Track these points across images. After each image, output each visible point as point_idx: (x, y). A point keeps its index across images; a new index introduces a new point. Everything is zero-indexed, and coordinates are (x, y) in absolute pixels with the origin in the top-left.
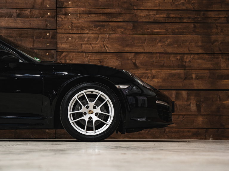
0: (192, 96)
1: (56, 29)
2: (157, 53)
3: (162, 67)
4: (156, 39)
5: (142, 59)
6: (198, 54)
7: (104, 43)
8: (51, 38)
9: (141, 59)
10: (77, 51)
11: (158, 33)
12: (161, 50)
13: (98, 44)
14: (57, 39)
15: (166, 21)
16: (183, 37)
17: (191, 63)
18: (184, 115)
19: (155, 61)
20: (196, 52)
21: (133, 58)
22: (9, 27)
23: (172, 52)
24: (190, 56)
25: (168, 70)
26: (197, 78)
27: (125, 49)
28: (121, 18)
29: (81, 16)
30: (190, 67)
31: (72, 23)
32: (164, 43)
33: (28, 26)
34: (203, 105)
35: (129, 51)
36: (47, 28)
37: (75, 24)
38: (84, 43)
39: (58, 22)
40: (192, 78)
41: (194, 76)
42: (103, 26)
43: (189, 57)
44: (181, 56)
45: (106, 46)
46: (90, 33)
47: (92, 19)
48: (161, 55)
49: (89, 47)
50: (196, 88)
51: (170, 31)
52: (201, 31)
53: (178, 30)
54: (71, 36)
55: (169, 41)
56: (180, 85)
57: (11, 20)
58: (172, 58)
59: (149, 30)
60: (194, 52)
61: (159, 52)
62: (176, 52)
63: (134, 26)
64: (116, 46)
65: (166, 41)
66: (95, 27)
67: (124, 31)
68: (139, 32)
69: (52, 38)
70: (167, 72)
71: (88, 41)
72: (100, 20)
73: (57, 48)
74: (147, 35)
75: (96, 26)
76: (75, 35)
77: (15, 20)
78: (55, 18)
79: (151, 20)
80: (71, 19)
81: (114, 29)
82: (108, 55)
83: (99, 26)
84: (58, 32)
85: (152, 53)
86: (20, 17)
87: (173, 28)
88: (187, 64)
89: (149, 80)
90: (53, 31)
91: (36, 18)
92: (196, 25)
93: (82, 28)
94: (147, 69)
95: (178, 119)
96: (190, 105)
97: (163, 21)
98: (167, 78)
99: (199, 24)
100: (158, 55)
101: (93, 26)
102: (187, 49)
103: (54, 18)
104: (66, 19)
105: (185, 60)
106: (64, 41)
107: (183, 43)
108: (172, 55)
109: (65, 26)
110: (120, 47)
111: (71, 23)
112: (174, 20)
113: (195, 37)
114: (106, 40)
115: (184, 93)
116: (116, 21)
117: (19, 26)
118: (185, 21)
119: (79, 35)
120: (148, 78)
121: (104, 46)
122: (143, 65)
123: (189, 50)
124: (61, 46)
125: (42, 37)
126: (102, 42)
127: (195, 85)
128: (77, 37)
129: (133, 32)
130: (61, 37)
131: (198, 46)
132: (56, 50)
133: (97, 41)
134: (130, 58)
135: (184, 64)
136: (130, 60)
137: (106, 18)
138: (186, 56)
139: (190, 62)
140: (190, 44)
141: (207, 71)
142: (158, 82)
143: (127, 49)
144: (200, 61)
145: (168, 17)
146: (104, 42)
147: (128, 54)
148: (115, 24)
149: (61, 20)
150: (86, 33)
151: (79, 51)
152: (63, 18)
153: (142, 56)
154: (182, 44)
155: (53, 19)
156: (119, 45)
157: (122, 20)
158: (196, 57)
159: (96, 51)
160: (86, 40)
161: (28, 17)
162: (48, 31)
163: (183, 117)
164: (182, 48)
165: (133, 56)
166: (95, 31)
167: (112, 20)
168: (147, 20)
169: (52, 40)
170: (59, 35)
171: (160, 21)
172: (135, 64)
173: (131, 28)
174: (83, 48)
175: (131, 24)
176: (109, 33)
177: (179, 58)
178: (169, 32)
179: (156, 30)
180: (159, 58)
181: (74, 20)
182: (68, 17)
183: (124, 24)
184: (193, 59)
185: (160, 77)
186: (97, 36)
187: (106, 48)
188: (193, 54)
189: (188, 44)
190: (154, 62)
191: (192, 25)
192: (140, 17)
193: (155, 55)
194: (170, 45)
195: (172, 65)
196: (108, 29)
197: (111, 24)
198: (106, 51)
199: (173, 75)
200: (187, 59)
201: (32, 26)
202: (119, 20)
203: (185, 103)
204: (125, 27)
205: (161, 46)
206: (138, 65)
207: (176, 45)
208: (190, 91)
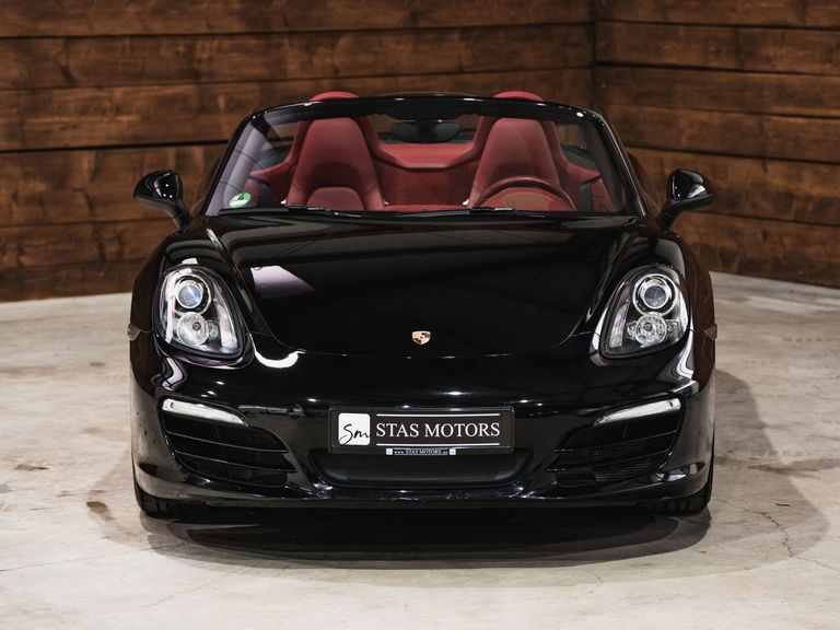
2: (124, 36)
3: (138, 77)
5: (85, 55)
6: (230, 35)
9: (83, 55)
12: (136, 28)
17: (213, 64)
19: (120, 61)
20: (227, 31)
21: (60, 54)
23: (163, 33)
24: (212, 43)
25: (155, 88)
26: (231, 106)
27: (36, 26)
30: (211, 74)
32: (143, 7)
35: (50, 33)
40: (217, 106)
41: (221, 102)
43: (208, 45)
44: (187, 42)
48: (137, 42)
56: (187, 130)
58: (166, 52)
60: (222, 32)
61: (130, 34)
62: (175, 33)
64: (13, 17)
70: (153, 94)
85: (110, 36)
88: (204, 67)
89: (106, 119)
94: (99, 87)
98: (152, 111)
100: (128, 42)
102: (205, 22)
105: (198, 54)
108: (165, 42)
110: (24, 21)
115: (198, 153)
120: (103, 112)
122: (89, 74)
123: (208, 25)
127: (225, 128)
131: (231, 13)
134: (53, 54)
135: (196, 66)
136: (53, 59)
138: (199, 44)
139: (212, 60)
140: (212, 7)
141: (254, 87)
142: (130, 124)
143: (45, 27)
144: (237, 58)
147: (47, 41)
153: (83, 46)
154: (189, 8)
156: (22, 15)
158: (227, 43)
164: (191, 18)
165: (60, 50)
172: (65, 72)
177: (182, 49)
180: (128, 50)
184: (218, 52)
185: (134, 108)
188: (218, 37)
189: (205, 7)
190: (116, 64)
193: (119, 44)
195: (165, 70)
199: (167, 102)
200: (204, 50)
205: (137, 14)
206: (75, 74)
207: (175, 12)
208: (212, 148)
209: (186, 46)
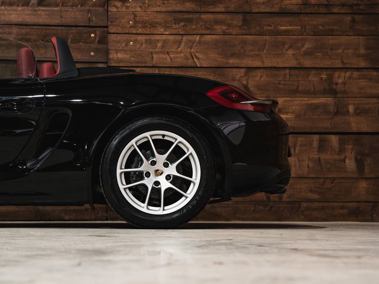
0: (349, 145)
1: (107, 27)
2: (285, 68)
4: (283, 44)
6: (359, 69)
7: (192, 50)
8: (98, 43)
9: (258, 79)
10: (143, 65)
11: (287, 33)
12: (293, 63)
13: (181, 52)
14: (109, 44)
15: (301, 11)
16: (331, 40)
17: (346, 86)
18: (335, 178)
19: (282, 82)
20: (356, 66)
21: (243, 77)
22: (25, 23)
23: (312, 66)
24: (346, 73)
25: (305, 99)
26: (358, 112)
27: (228, 61)
28: (221, 6)
29: (150, 4)
30: (345, 92)
31: (135, 16)
32: (298, 51)
33: (57, 21)
34: (368, 161)
35: (236, 65)
36: (92, 24)
37: (140, 16)
38: (156, 50)
39: (109, 13)
40: (348, 111)
41: (351, 109)
42: (190, 21)
43: (343, 75)
44: (328, 72)
45: (196, 56)
46: (167, 33)
47: (170, 9)
48: (293, 72)
49: (166, 59)
50: (355, 130)
51: (309, 29)
52: (365, 28)
53: (323, 26)
54: (133, 39)
55: (307, 46)
56: (327, 125)
57: (27, 10)
58: (313, 78)
59: (271, 26)
60: (353, 67)
61: (289, 66)
62: (319, 66)
63: (245, 20)
64: (213, 55)
65: (302, 46)
66: (175, 23)
67: (227, 29)
68: (253, 31)
69: (100, 42)
70: (303, 102)
71: (163, 47)
72: (185, 10)
73: (108, 59)
74: (267, 36)
75: (177, 21)
76: (140, 38)
77: (35, 11)
78: (106, 7)
79: (276, 9)
80: (132, 8)
81: (208, 26)
82: (198, 71)
83: (182, 20)
84: (110, 31)
85: (276, 68)
86: (44, 6)
87: (314, 23)
88: (340, 88)
90: (101, 29)
91: (72, 6)
92: (356, 17)
93: (153, 25)
95: (323, 185)
96: (344, 161)
97: (297, 12)
98: (303, 112)
99: (361, 17)
100: (287, 71)
101: (172, 21)
102: (340, 61)
103: (104, 6)
104: (124, 9)
105: (335, 80)
106: (121, 48)
107: (332, 49)
108: (313, 72)
109: (122, 21)
110: (220, 58)
111: (133, 16)
112: (316, 8)
113: (354, 39)
114: (194, 45)
115: (334, 139)
116: (213, 10)
117: (41, 21)
118: (335, 10)
119: (148, 37)
121: (192, 56)
122: (262, 89)
123: (342, 62)
124: (115, 56)
125: (83, 40)
126: (189, 50)
127: (353, 125)
128: (144, 41)
129: (244, 31)
130: (116, 41)
131: (359, 56)
132: (106, 63)
133: (179, 47)
134: (238, 77)
135: (334, 87)
136: (239, 80)
137: (194, 6)
138: (337, 74)
139: (345, 84)
140: (345, 52)
141: (375, 100)
143: (232, 61)
144: (363, 83)
145: (305, 4)
146: (191, 48)
147: (234, 70)
148: (210, 16)
149: (115, 10)
150: (159, 33)
151: (147, 65)
152: (119, 6)
153: (259, 73)
154: (330, 52)
155: (101, 9)
156: (219, 54)
157: (223, 10)
158: (356, 74)
159: (177, 66)
160: (159, 45)
161: (57, 5)
162: (94, 29)
163: (333, 183)
164: (330, 58)
165: (243, 75)
166: (176, 29)
167: (206, 9)
168: (268, 10)
169: (101, 46)
170: (112, 37)
171: (291, 12)
172: (246, 87)
173: (239, 25)
174: (154, 59)
175: (240, 17)
176: (200, 32)
177: (324, 77)
178: (307, 30)
179: (283, 28)
180: (288, 77)
181: (139, 9)
182: (128, 5)
183: (227, 17)
184: (350, 79)
185: (290, 111)
186: (179, 37)
187: (196, 60)
188: (349, 70)
189: (340, 51)
190: (280, 84)
191: (349, 18)
192: (256, 4)
193: (282, 72)
194: (308, 54)
195: (313, 89)
196: (198, 25)
197: (203, 16)
198: (194, 65)
199: (314, 108)
200: (340, 78)
201: (64, 21)
202: (218, 10)
203: (336, 157)
204: (229, 22)
205: (294, 55)
206: (252, 89)
207: (320, 54)
208: (344, 136)
209: (327, 75)
